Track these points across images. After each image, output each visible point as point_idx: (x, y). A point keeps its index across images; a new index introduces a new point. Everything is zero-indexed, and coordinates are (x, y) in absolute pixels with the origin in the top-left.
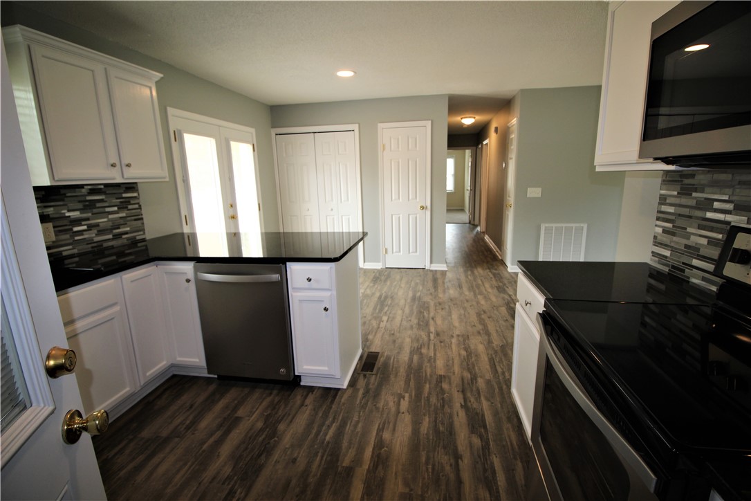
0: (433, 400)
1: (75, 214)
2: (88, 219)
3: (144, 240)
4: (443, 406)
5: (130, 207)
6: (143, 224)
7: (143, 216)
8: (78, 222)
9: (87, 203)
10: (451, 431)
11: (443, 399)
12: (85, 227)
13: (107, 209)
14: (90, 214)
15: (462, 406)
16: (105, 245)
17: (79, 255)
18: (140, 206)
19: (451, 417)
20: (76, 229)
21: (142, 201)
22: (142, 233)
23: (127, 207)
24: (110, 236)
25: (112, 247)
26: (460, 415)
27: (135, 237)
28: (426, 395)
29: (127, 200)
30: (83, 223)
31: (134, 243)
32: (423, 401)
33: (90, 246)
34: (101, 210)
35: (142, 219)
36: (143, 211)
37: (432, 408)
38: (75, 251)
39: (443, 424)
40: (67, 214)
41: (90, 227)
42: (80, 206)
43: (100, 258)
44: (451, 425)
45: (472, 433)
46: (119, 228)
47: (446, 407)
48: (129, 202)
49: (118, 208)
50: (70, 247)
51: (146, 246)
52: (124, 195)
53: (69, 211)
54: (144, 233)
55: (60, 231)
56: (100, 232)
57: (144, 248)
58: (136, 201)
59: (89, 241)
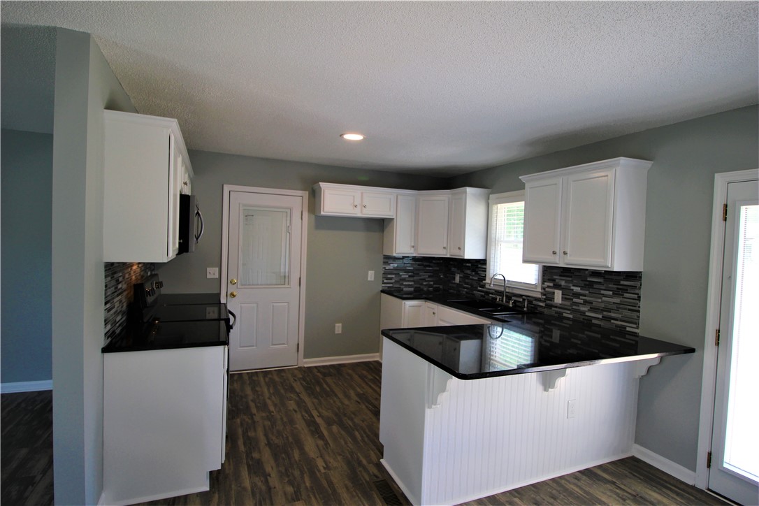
0: (297, 473)
1: (577, 289)
2: (585, 296)
3: (635, 334)
4: (286, 470)
5: (626, 295)
6: (639, 317)
7: (641, 309)
8: (577, 295)
9: (587, 283)
10: (276, 456)
11: (288, 476)
12: (582, 301)
13: (602, 292)
14: (587, 292)
15: (270, 475)
16: (594, 321)
17: (573, 320)
18: (639, 297)
19: (278, 466)
20: (575, 300)
21: (642, 293)
22: (635, 326)
23: (623, 295)
24: (600, 316)
25: (599, 326)
26: (270, 469)
27: (625, 327)
28: (305, 475)
29: (625, 288)
30: (581, 297)
31: (622, 332)
32: (306, 470)
33: (583, 317)
34: (597, 291)
35: (639, 311)
36: (642, 304)
37: (295, 466)
38: (571, 316)
39: (283, 458)
40: (572, 288)
41: (586, 302)
42: (582, 283)
43: (588, 331)
44: (276, 460)
45: (259, 460)
46: (610, 312)
47: (283, 471)
48: (627, 290)
49: (613, 294)
50: (569, 312)
51: (637, 342)
52: (622, 282)
53: (573, 286)
54: (637, 328)
55: (566, 298)
56: (593, 309)
57: (634, 342)
58: (637, 291)
59: (583, 313)
